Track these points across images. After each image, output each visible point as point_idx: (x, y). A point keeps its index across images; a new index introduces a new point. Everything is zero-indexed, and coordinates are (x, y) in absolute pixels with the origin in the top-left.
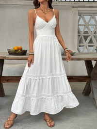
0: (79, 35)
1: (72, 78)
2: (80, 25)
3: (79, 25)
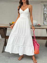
0: (44, 16)
1: (40, 38)
3: (44, 11)
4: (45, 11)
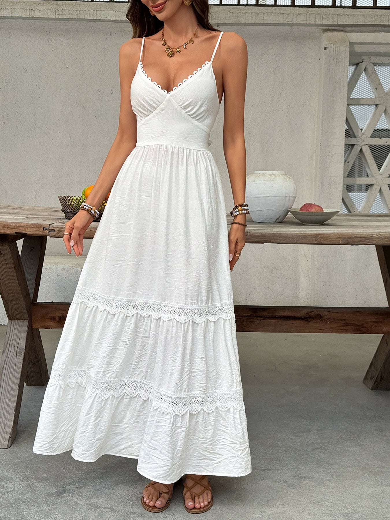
3: (352, 102)
4: (357, 102)
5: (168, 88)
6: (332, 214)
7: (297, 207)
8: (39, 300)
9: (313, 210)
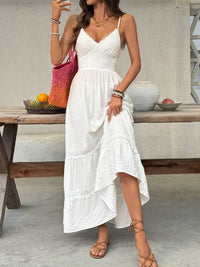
0: (195, 60)
2: (196, 37)
3: (193, 38)
5: (98, 40)
6: (178, 105)
7: (161, 101)
8: (14, 161)
9: (169, 103)
